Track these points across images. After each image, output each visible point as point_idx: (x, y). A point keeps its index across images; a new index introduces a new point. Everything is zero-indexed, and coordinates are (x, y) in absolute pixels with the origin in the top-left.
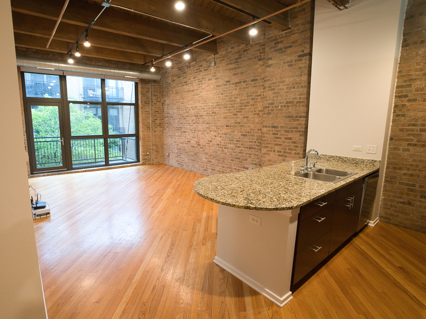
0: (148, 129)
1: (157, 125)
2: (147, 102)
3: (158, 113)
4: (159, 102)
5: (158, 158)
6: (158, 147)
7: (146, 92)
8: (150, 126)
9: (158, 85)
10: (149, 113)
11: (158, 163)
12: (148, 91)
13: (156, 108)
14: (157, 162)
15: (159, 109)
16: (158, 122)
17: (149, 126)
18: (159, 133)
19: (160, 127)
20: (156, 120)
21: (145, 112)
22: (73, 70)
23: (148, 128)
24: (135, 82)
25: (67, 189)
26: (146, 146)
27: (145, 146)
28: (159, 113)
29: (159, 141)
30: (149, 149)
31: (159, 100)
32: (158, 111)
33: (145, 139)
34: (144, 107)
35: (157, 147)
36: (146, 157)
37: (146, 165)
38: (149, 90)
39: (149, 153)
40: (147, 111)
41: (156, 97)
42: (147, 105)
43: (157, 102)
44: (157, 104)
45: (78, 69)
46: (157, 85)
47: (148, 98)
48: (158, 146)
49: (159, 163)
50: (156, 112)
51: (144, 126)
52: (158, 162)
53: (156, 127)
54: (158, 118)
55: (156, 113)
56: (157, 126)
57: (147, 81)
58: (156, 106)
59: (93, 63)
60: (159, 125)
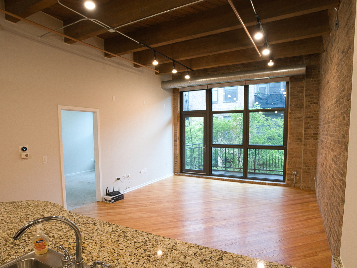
0: (298, 141)
1: (310, 136)
2: (298, 106)
3: (311, 119)
4: (315, 103)
5: (308, 182)
6: (309, 167)
7: (298, 92)
8: (302, 136)
9: (314, 80)
10: (301, 119)
11: (307, 189)
12: (302, 90)
13: (310, 112)
14: (305, 187)
15: (314, 114)
16: (311, 131)
17: (300, 137)
18: (313, 147)
19: (314, 139)
20: (308, 128)
21: (295, 118)
22: (216, 82)
23: (299, 139)
24: (286, 82)
25: (173, 189)
26: (293, 162)
27: (291, 162)
28: (314, 120)
29: (311, 159)
30: (298, 168)
31: (314, 101)
32: (312, 117)
33: (293, 154)
34: (293, 112)
35: (306, 166)
36: (292, 177)
37: (290, 187)
38: (304, 89)
39: (296, 173)
40: (299, 116)
41: (310, 97)
42: (298, 109)
43: (310, 103)
44: (310, 107)
45: (220, 79)
46: (312, 81)
47: (301, 100)
48: (309, 165)
49: (309, 189)
50: (309, 117)
51: (293, 136)
52: (308, 187)
53: (308, 139)
54: (312, 127)
55: (309, 119)
56: (308, 137)
57: (301, 77)
58: (309, 110)
59: (231, 72)
60: (312, 137)
